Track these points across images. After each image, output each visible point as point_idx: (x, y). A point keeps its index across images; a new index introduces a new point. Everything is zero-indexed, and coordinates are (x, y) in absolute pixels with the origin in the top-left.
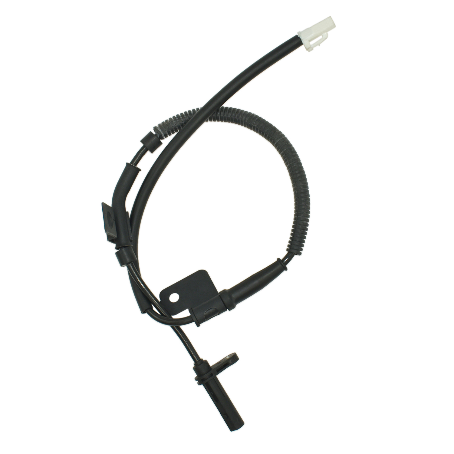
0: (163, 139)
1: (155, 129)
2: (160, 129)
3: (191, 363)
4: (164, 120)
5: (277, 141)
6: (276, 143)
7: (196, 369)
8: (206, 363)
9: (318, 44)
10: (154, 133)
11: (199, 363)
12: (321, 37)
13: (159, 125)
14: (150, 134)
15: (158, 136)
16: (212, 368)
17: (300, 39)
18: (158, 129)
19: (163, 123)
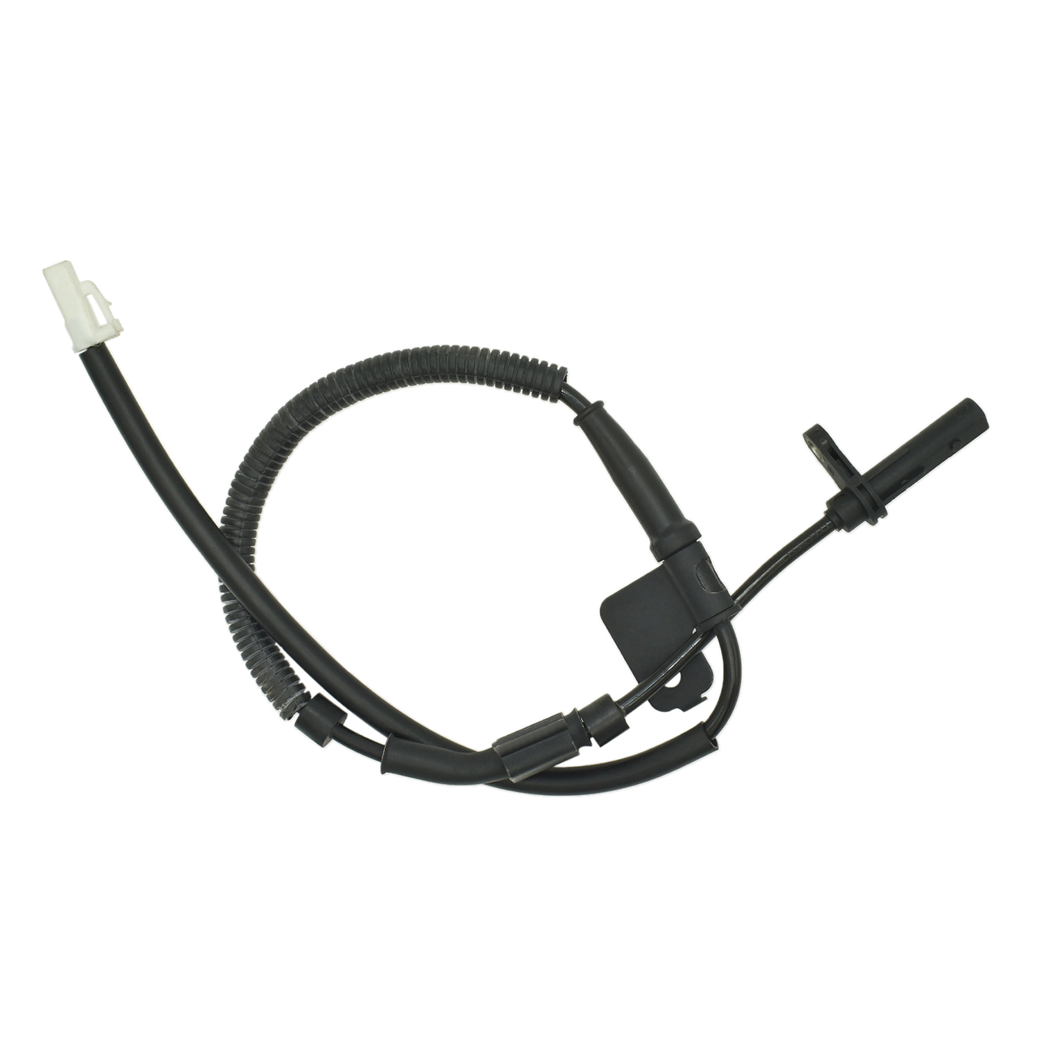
0: (308, 694)
1: (286, 715)
2: (286, 701)
3: (837, 538)
4: (264, 697)
5: (296, 424)
6: (300, 427)
7: (849, 524)
8: (833, 503)
9: (105, 304)
10: (296, 716)
11: (835, 519)
12: (91, 298)
13: (277, 706)
14: (300, 724)
15: (303, 705)
16: (843, 488)
17: (91, 347)
18: (286, 707)
19: (270, 698)
